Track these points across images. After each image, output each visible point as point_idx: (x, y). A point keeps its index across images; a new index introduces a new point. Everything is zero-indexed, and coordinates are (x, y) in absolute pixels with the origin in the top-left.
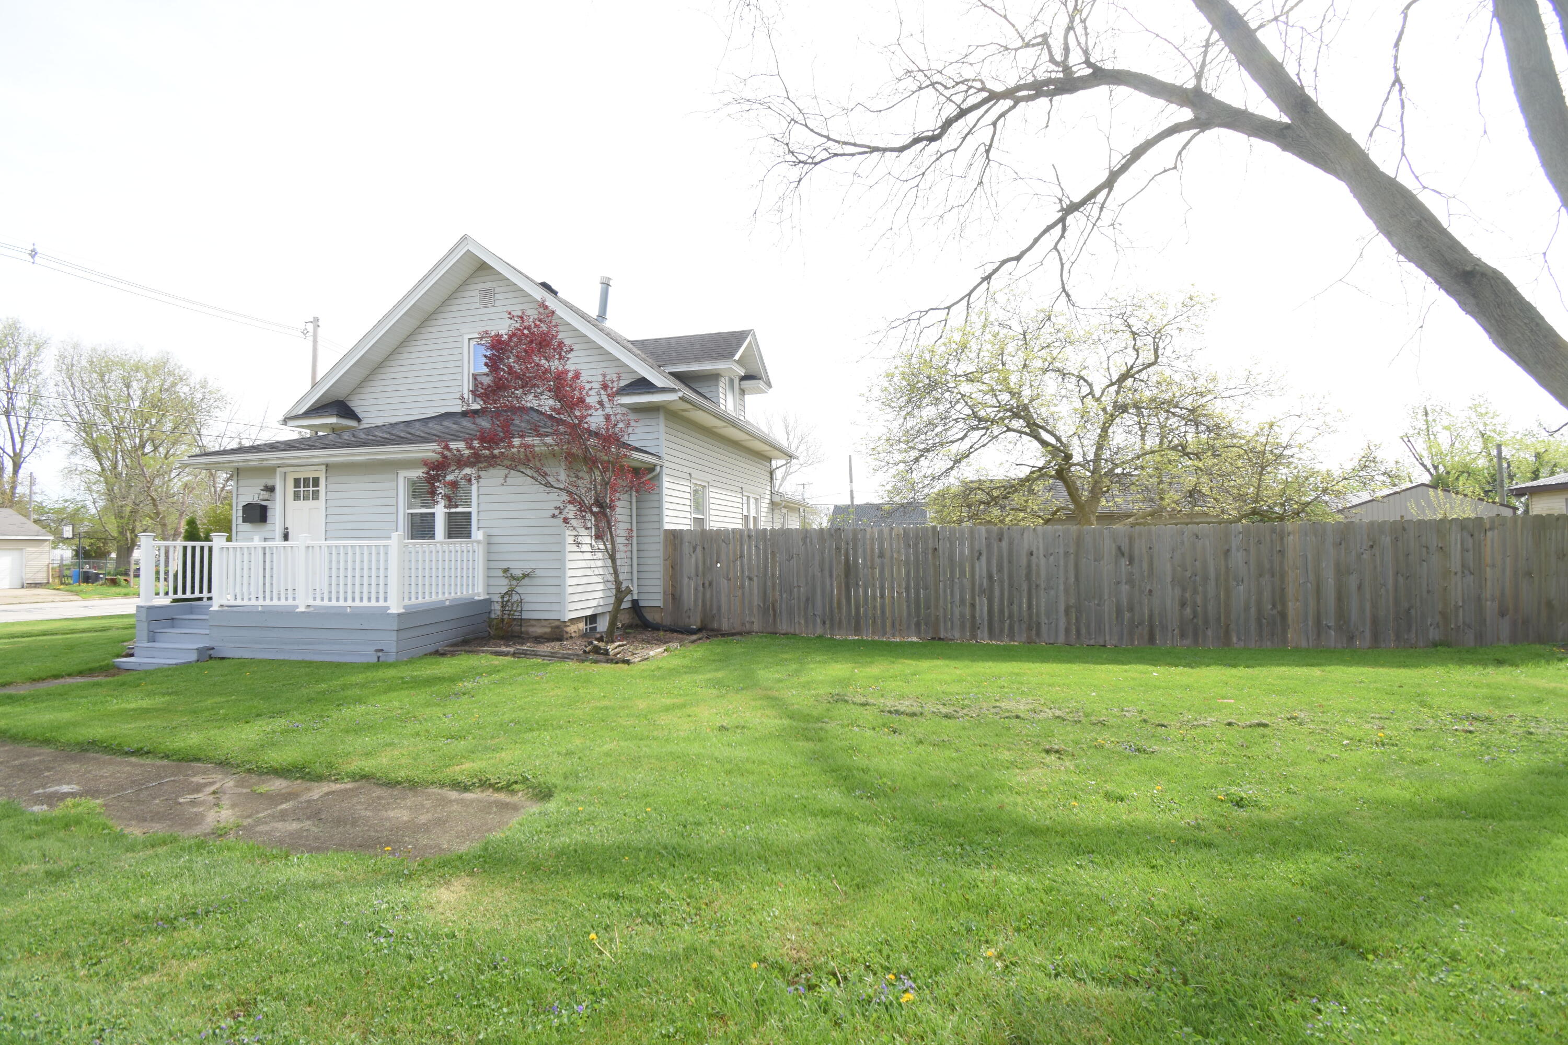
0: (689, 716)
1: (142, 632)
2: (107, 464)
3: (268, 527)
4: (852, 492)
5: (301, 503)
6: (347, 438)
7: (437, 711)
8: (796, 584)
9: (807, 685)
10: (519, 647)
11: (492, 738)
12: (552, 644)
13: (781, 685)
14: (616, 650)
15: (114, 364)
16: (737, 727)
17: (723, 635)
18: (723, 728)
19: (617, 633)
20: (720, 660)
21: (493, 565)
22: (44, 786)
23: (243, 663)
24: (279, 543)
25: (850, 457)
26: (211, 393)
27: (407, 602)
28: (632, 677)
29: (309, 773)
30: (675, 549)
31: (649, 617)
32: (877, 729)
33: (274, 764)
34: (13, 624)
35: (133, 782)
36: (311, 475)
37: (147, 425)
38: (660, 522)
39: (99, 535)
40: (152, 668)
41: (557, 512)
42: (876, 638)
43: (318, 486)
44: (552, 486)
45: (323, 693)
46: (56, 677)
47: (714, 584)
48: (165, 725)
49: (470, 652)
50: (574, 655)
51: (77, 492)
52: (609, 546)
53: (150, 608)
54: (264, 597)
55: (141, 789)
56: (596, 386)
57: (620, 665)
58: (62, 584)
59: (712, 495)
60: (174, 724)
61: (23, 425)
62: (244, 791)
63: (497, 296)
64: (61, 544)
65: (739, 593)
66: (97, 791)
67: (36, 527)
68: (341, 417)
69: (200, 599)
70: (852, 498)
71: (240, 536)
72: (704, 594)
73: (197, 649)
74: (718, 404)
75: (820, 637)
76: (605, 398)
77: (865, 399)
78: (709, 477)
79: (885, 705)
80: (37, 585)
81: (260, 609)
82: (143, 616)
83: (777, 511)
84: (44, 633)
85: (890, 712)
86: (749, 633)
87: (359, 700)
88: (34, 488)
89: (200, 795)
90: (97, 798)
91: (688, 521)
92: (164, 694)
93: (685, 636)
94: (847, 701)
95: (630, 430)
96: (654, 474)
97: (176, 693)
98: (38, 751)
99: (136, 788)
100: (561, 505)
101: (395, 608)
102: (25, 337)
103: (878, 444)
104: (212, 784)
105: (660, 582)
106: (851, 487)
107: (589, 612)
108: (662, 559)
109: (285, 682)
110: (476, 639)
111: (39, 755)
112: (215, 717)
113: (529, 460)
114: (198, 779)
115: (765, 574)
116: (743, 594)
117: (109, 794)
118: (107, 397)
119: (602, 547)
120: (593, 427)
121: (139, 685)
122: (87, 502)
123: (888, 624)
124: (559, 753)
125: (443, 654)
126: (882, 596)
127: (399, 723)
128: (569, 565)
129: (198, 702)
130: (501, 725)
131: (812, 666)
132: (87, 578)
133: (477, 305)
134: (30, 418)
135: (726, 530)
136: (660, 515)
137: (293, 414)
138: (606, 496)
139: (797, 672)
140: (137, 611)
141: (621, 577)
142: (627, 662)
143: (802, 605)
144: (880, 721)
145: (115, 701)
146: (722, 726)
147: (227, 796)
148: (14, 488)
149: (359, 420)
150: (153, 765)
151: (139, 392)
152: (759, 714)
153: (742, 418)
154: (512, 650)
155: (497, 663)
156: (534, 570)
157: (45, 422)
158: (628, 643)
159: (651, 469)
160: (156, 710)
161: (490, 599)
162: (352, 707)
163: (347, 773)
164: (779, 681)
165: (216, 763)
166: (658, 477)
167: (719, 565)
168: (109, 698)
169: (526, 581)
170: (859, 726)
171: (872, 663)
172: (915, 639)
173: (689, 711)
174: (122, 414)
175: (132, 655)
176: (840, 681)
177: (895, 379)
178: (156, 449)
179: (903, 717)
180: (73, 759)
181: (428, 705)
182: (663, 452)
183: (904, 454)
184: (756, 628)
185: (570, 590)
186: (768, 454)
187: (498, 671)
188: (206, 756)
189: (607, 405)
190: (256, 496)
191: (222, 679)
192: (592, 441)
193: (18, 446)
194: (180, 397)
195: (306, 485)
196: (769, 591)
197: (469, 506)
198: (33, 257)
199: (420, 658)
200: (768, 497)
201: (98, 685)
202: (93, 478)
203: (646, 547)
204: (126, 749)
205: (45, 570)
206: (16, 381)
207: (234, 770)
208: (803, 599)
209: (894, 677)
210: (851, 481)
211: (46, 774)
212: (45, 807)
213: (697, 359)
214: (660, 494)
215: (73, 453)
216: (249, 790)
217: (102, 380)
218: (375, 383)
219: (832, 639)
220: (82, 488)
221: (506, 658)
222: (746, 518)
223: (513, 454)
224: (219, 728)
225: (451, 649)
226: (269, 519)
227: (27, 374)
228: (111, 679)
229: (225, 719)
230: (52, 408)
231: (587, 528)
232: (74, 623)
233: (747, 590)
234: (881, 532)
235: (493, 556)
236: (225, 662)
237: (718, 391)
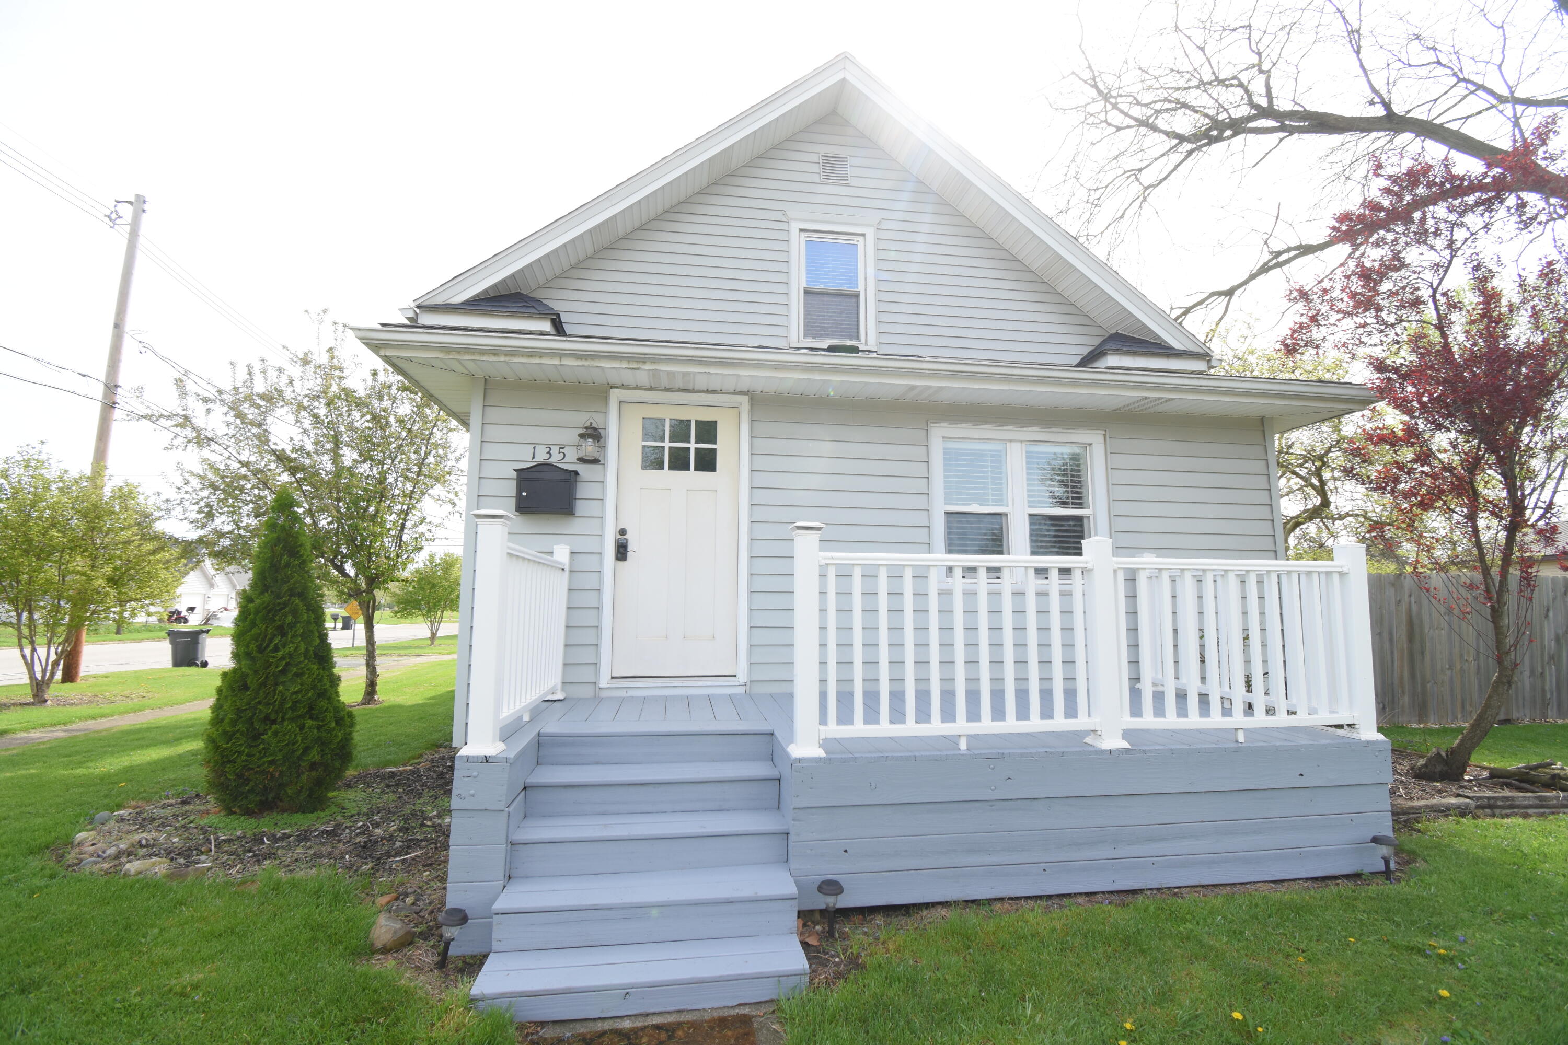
3: (577, 524)
5: (665, 476)
24: (605, 563)
36: (694, 415)
43: (713, 442)
133: (817, 179)
195: (680, 436)
226: (581, 507)
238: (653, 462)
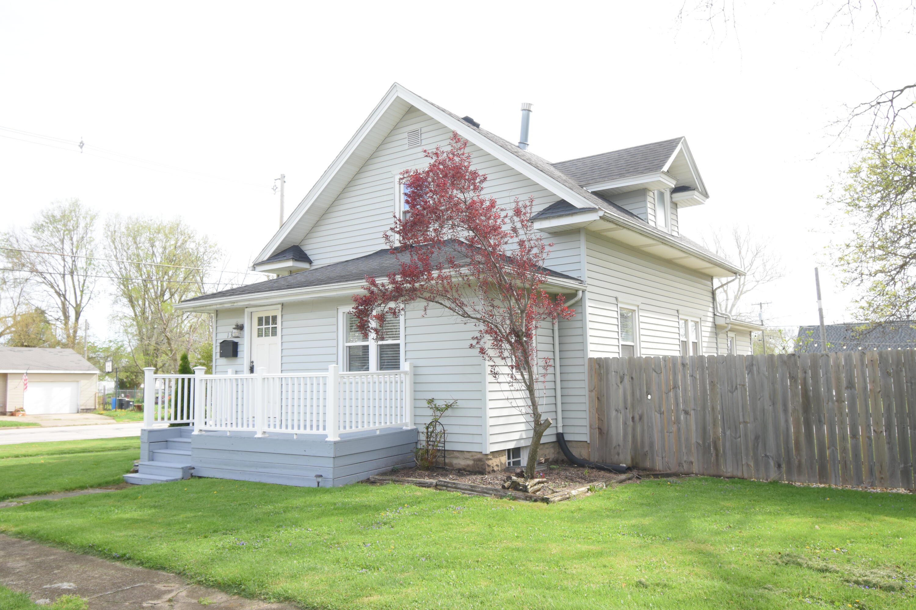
0: (605, 566)
1: (144, 453)
2: (138, 310)
3: (238, 360)
4: (820, 310)
5: (264, 339)
6: (299, 279)
7: (358, 539)
8: (741, 420)
9: (750, 541)
10: (441, 479)
11: (402, 571)
12: (474, 477)
13: (719, 538)
14: (536, 487)
15: (144, 228)
16: (658, 585)
17: (656, 476)
18: (640, 584)
19: (537, 469)
20: (649, 505)
21: (420, 395)
22: (51, 582)
23: (214, 482)
24: (246, 374)
25: (816, 269)
26: (210, 247)
27: (342, 431)
28: (550, 517)
29: (244, 590)
30: (601, 380)
31: (576, 452)
32: (837, 603)
33: (219, 579)
34: (65, 442)
35: (114, 584)
36: (271, 314)
37: (166, 277)
38: (584, 350)
39: (133, 369)
40: (148, 483)
41: (474, 342)
42: (849, 487)
43: (276, 324)
44: (469, 316)
45: (268, 514)
46: (82, 488)
47: (645, 418)
48: (146, 534)
49: (397, 481)
50: (492, 490)
51: (118, 334)
52: (526, 376)
53: (151, 432)
54: (237, 424)
55: (118, 592)
56: (511, 213)
57: (539, 504)
58: (105, 409)
59: (642, 319)
60: (153, 534)
61: (82, 282)
62: (193, 601)
63: (424, 136)
64: (107, 377)
65: (674, 428)
66: (86, 590)
67: (88, 364)
68: (296, 260)
69: (188, 424)
70: (821, 317)
71: (219, 369)
72: (634, 429)
73: (182, 468)
74: (646, 221)
75: (774, 483)
76: (519, 225)
77: (825, 201)
78: (638, 301)
79: (850, 573)
80: (87, 410)
81: (228, 434)
82: (146, 439)
83: (722, 336)
84: (84, 451)
85: (857, 583)
86: (687, 474)
87: (295, 523)
88: (88, 331)
89: (159, 601)
90: (85, 596)
91: (616, 349)
92: (151, 507)
93: (612, 475)
94: (800, 565)
95: (545, 255)
96: (576, 299)
97: (160, 507)
98: (55, 551)
99: (115, 590)
100: (478, 335)
101: (332, 437)
102: (83, 212)
103: (847, 252)
104: (170, 591)
105: (586, 415)
106: (820, 304)
107: (511, 446)
108: (587, 389)
109: (242, 502)
110: (404, 468)
111: (54, 554)
112: (182, 530)
113: (447, 291)
114: (160, 587)
115: (704, 408)
116: (679, 429)
117: (94, 593)
118: (138, 256)
119: (519, 376)
120: (508, 254)
121: (136, 498)
122: (125, 342)
123: (864, 470)
124: (463, 595)
125: (373, 483)
126: (854, 435)
127: (324, 548)
128: (490, 396)
129: (174, 516)
130: (413, 559)
131: (760, 517)
132: (122, 405)
133: (406, 147)
134: (86, 276)
135: (657, 359)
136: (584, 343)
137: (260, 260)
138: (521, 325)
139: (741, 524)
140: (142, 434)
141: (540, 409)
142: (546, 500)
143: (750, 445)
144: (842, 593)
145: (116, 511)
146: (640, 582)
147: (179, 605)
148: (75, 332)
149: (310, 262)
150: (131, 570)
151: (160, 250)
152: (686, 572)
153: (675, 234)
154: (434, 481)
155: (419, 494)
156: (456, 401)
157: (97, 278)
158: (551, 480)
159: (571, 295)
160: (143, 521)
161: (416, 429)
162: (289, 529)
163: (274, 594)
164: (717, 533)
165: (176, 573)
166: (580, 303)
167: (649, 397)
168: (113, 508)
169: (449, 412)
170: (812, 597)
171: (839, 518)
172: (902, 491)
173: (604, 560)
174: (149, 269)
175: (136, 472)
176: (794, 539)
177: (863, 175)
178: (172, 295)
179: (874, 592)
180: (76, 559)
181: (351, 532)
182: (585, 275)
183: (884, 262)
184: (695, 468)
185: (491, 422)
186: (707, 271)
187: (419, 502)
188: (170, 566)
189: (521, 232)
190: (230, 334)
191: (196, 496)
192: (508, 269)
193: (79, 299)
194: (189, 252)
195: (267, 323)
196: (710, 427)
197: (398, 338)
198: (81, 147)
199: (353, 485)
200: (711, 320)
201: (108, 496)
202: (129, 322)
203: (570, 377)
204: (114, 554)
205: (93, 398)
206: (77, 247)
207: (188, 581)
208: (751, 437)
209: (869, 538)
210: (819, 298)
211: (56, 571)
212: (48, 601)
213: (621, 175)
214: (583, 320)
215: (116, 302)
216: (196, 601)
217: (135, 243)
218: (323, 228)
219: (790, 486)
220: (121, 331)
221: (429, 489)
222: (684, 344)
223: (432, 285)
224: (184, 540)
225: (381, 478)
226: (240, 354)
227: (85, 241)
228: (119, 491)
229: (189, 533)
230: (101, 267)
231: (504, 358)
232: (104, 442)
233: (683, 425)
234: (848, 358)
235: (420, 387)
236: (202, 480)
237: (645, 207)
238: (260, 335)
